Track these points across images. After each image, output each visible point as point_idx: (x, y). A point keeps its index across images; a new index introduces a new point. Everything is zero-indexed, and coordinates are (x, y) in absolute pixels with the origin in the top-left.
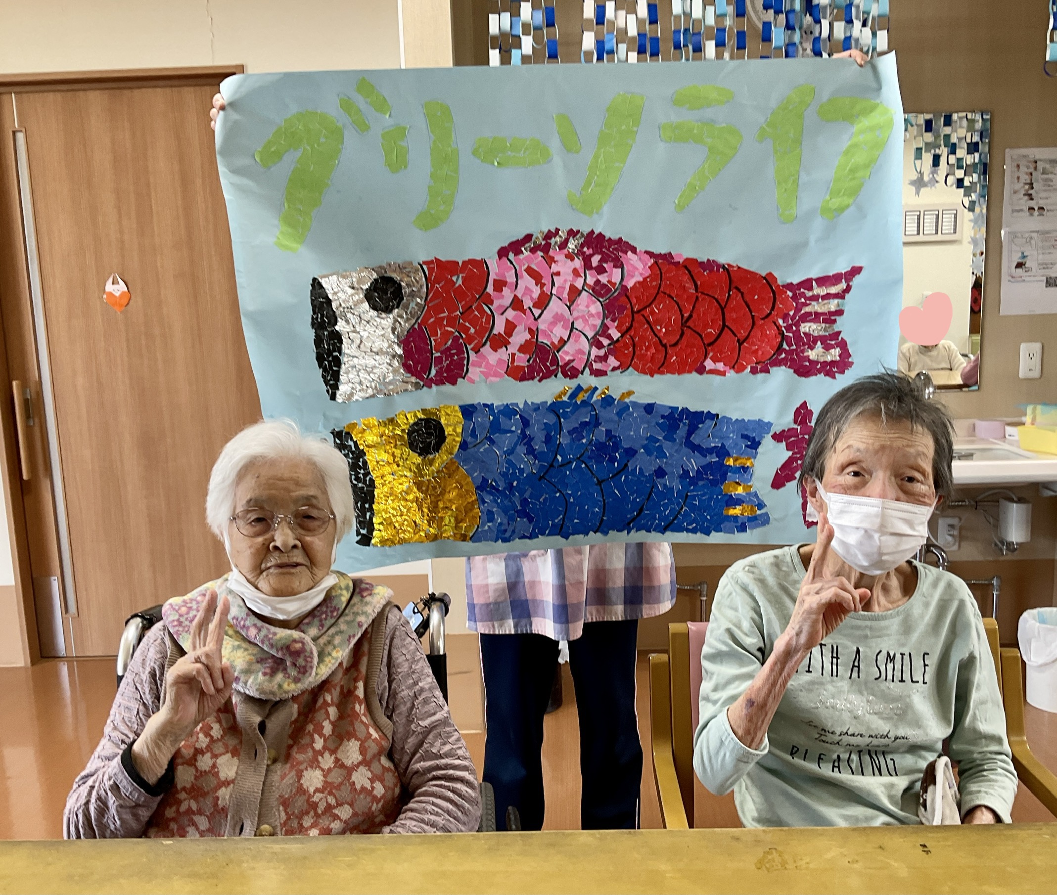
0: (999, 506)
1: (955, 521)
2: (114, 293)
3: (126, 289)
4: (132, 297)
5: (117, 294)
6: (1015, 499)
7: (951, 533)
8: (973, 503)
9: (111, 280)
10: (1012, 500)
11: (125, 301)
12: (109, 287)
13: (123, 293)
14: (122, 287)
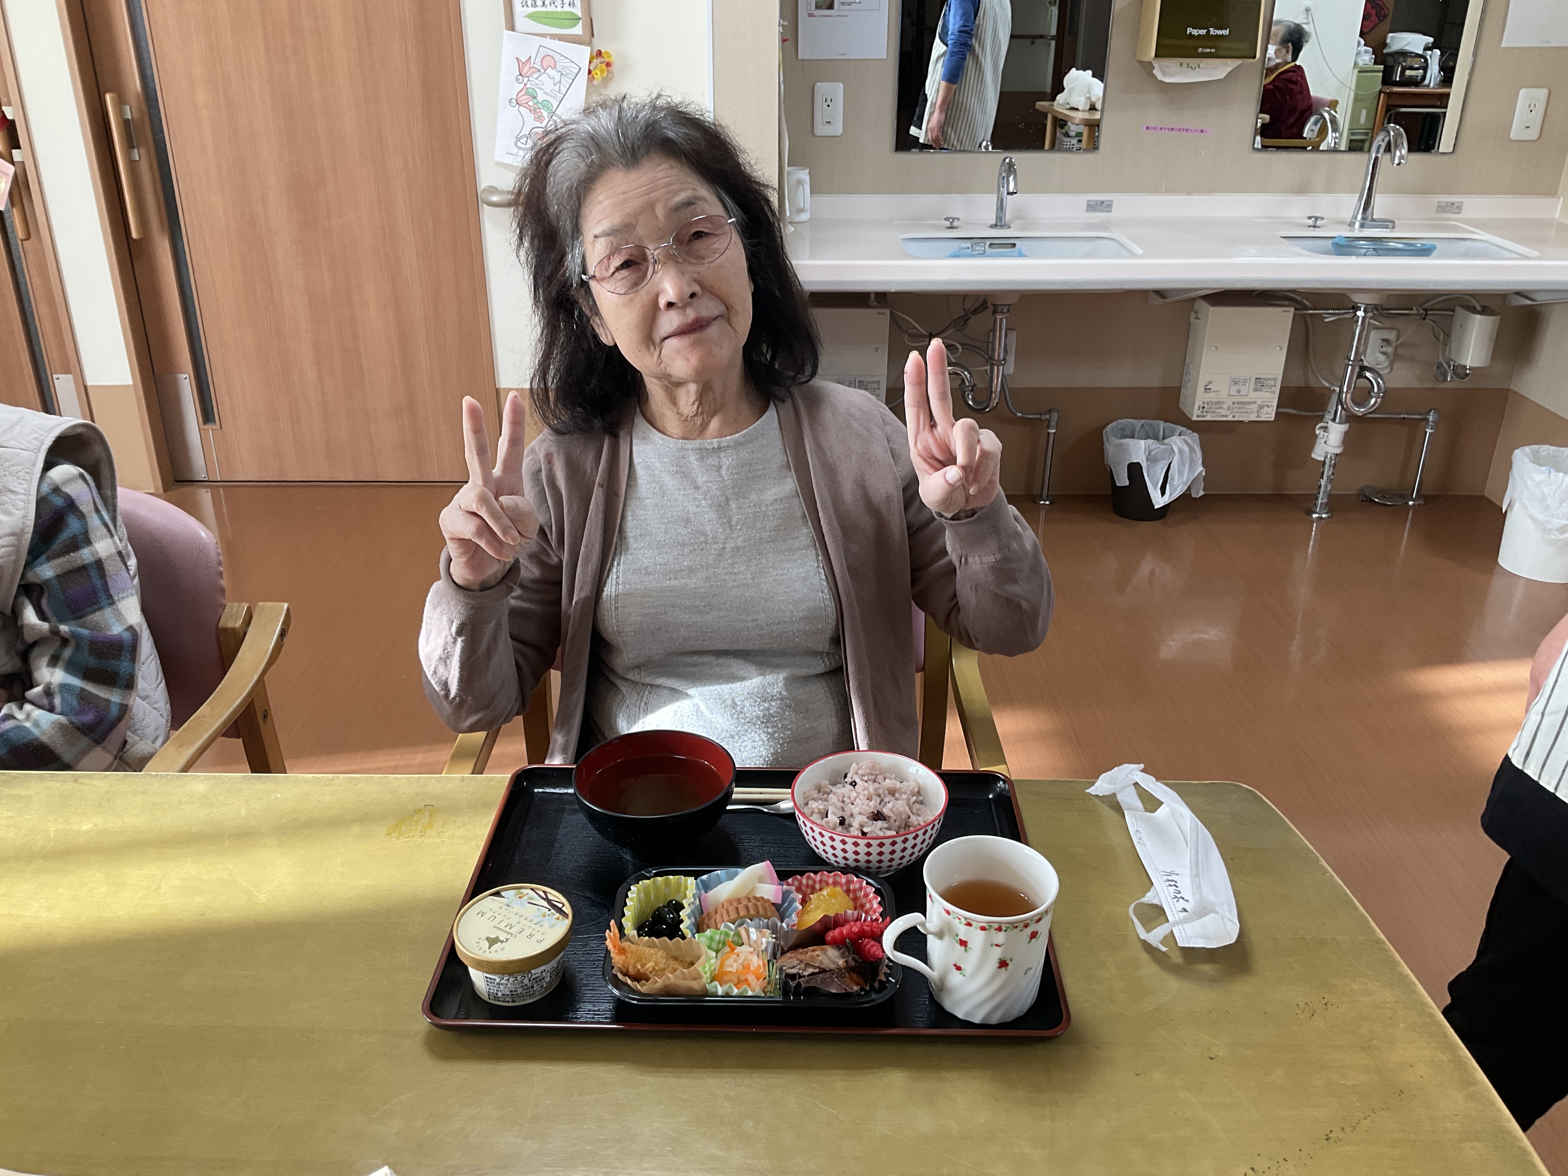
0: (1453, 316)
1: (1391, 336)
6: (1478, 308)
7: (1384, 349)
8: (1422, 311)
10: (1473, 310)
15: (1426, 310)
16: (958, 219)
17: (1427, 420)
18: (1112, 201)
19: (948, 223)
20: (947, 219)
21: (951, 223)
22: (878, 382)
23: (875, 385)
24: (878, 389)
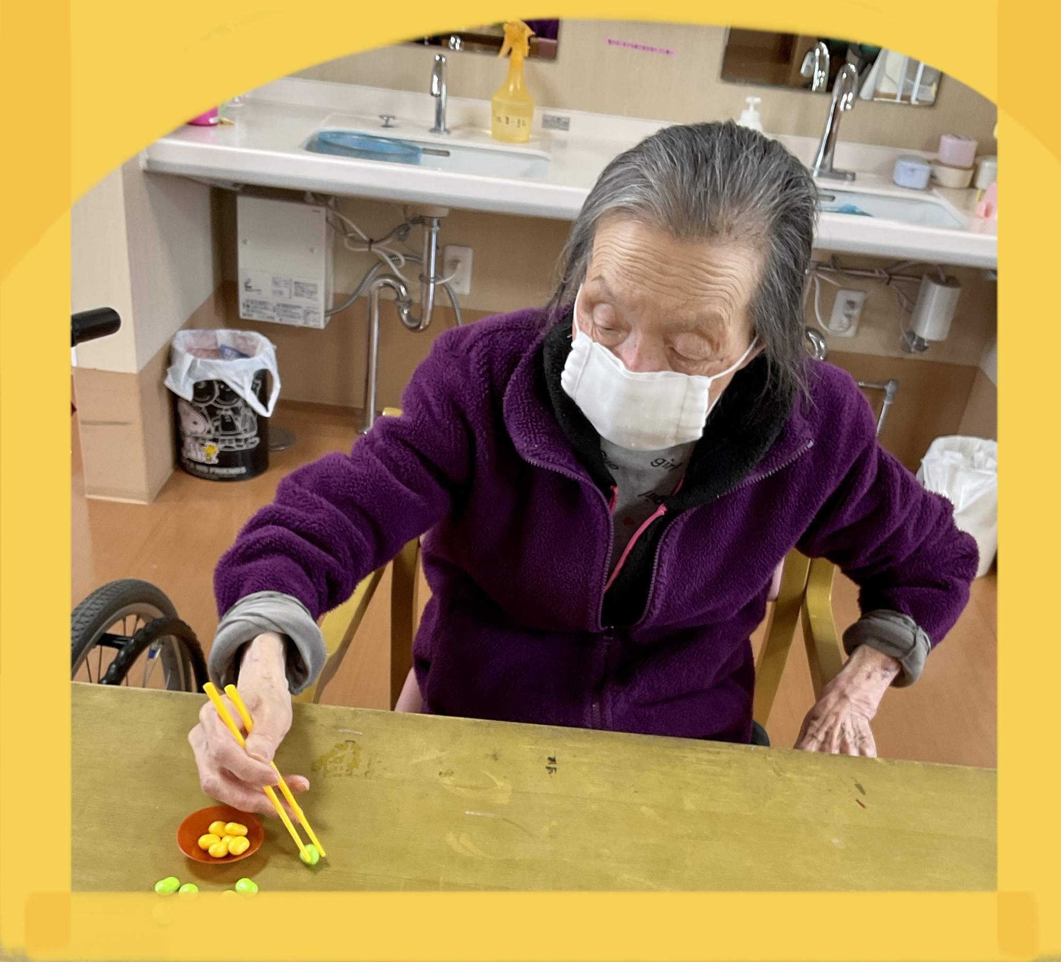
0: (920, 283)
1: (858, 298)
6: (943, 279)
7: (850, 312)
8: (885, 275)
10: (938, 280)
15: (891, 275)
16: (394, 118)
17: (884, 390)
18: (570, 119)
19: (383, 122)
20: (381, 117)
21: (387, 121)
22: (315, 286)
23: (312, 289)
24: (316, 293)
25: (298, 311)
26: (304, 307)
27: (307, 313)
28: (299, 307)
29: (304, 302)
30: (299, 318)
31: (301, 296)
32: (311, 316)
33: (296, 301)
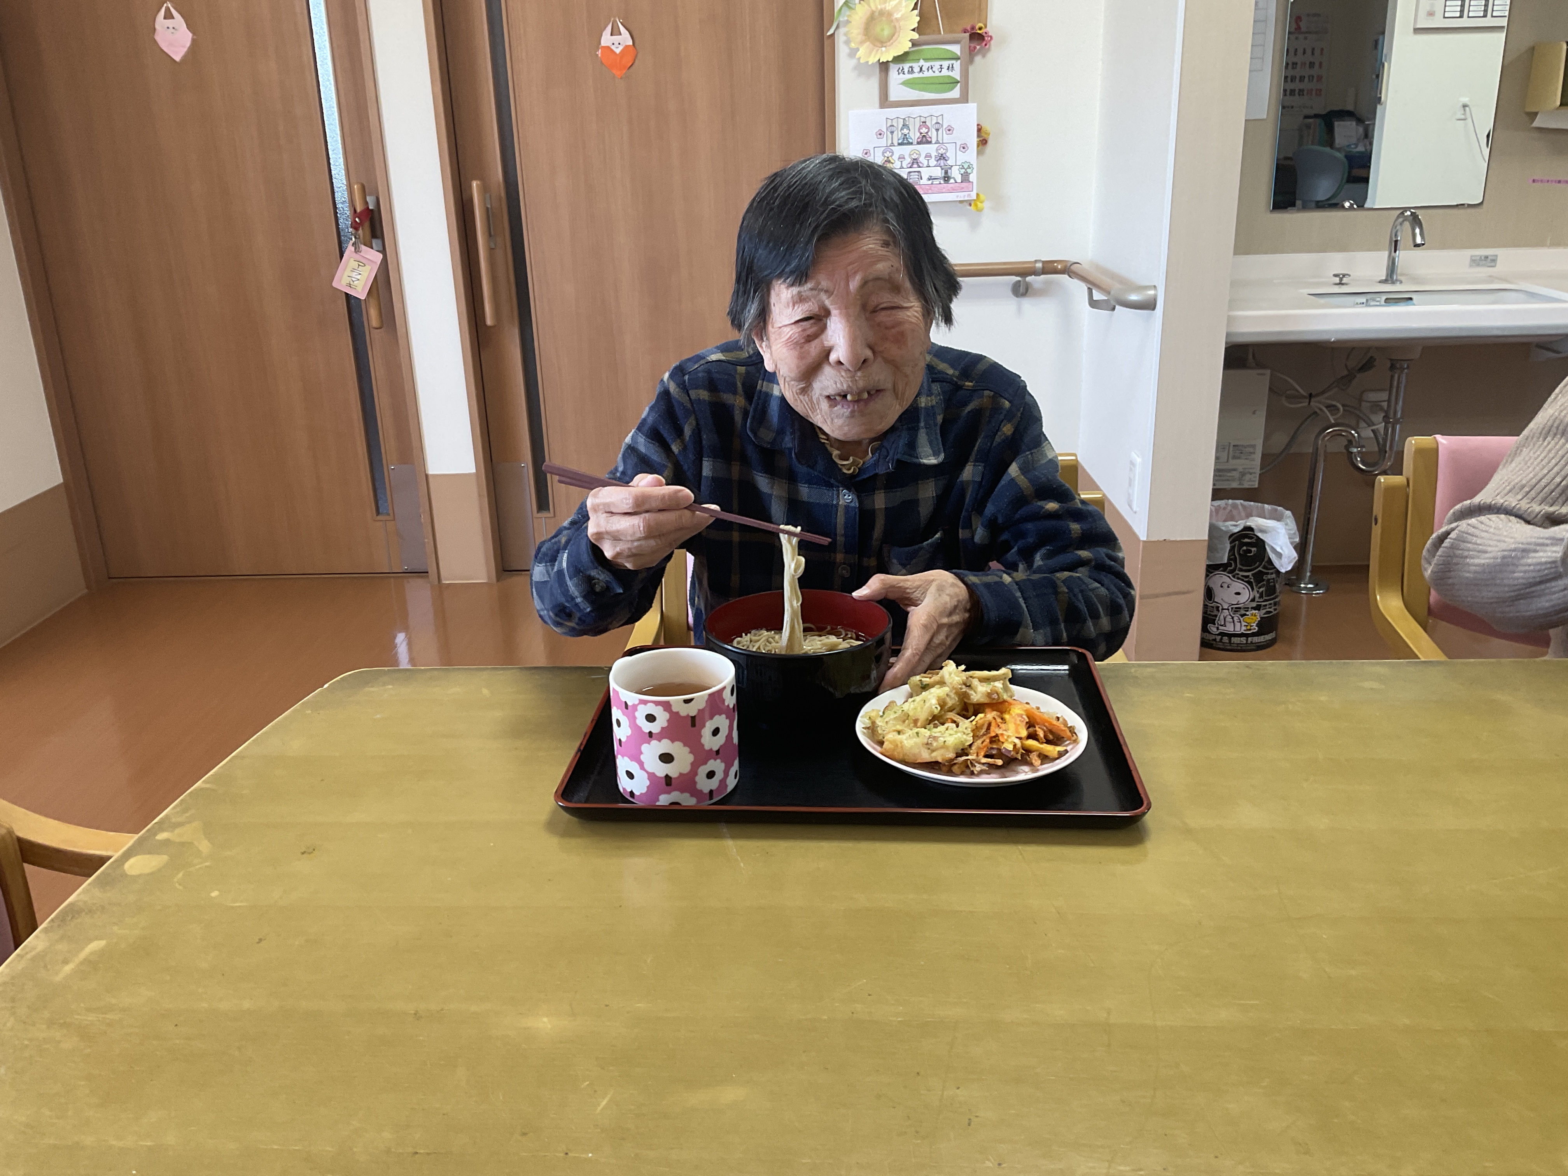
2: (613, 47)
3: (631, 43)
4: (640, 56)
5: (618, 51)
9: (609, 29)
11: (628, 61)
12: (607, 39)
13: (627, 47)
14: (625, 39)
16: (1350, 276)
18: (1496, 256)
19: (1337, 280)
20: (1335, 275)
21: (1341, 279)
22: (1254, 446)
23: (1251, 450)
24: (1254, 453)
25: (1234, 474)
26: (1240, 469)
27: (1243, 474)
28: (1235, 470)
29: (1239, 464)
30: (1233, 480)
31: (1239, 458)
32: (1248, 477)
33: (1233, 463)
